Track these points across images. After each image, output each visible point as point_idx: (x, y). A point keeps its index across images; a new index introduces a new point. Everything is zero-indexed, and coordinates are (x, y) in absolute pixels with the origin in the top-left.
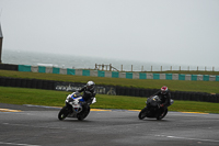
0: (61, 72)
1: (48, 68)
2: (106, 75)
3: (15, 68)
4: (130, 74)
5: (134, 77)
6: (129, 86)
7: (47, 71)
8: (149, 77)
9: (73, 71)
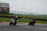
0: (22, 15)
1: (19, 14)
2: (32, 16)
3: (12, 14)
5: (38, 16)
7: (19, 15)
8: (41, 16)
9: (25, 15)
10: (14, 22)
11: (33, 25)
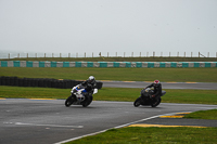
10: (81, 96)
11: (153, 107)
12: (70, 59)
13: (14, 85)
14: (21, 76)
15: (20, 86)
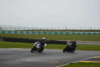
4: (10, 32)
5: (12, 33)
6: (9, 37)
10: (39, 47)
12: (52, 30)
13: (27, 42)
14: (30, 38)
15: (29, 43)
